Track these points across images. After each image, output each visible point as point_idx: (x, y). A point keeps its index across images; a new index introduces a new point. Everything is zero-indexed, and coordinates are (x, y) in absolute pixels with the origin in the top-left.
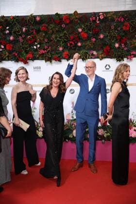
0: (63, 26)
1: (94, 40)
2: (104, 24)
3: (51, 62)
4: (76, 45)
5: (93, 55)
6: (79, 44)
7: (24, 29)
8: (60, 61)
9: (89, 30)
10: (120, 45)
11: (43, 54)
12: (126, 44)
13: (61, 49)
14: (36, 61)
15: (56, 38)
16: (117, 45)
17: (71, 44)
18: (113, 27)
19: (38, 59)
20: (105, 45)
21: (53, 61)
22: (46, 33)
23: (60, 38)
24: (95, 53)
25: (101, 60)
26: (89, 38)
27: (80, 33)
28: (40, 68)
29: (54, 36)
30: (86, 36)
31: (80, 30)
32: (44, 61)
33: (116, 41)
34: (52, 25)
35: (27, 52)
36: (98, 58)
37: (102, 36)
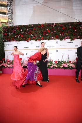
0: (41, 28)
1: (52, 33)
2: (55, 27)
3: (37, 41)
4: (46, 35)
5: (52, 38)
6: (47, 34)
7: (27, 30)
8: (40, 40)
9: (51, 29)
10: (61, 35)
11: (34, 38)
12: (63, 34)
13: (40, 36)
14: (31, 41)
15: (39, 32)
16: (60, 35)
17: (44, 34)
18: (59, 28)
19: (32, 40)
20: (56, 34)
21: (38, 41)
22: (35, 30)
23: (40, 32)
24: (53, 37)
25: (55, 40)
26: (50, 32)
27: (47, 30)
28: (33, 43)
29: (38, 32)
30: (49, 31)
31: (47, 29)
32: (34, 41)
33: (60, 33)
34: (37, 28)
35: (28, 38)
36: (54, 39)
37: (55, 32)
